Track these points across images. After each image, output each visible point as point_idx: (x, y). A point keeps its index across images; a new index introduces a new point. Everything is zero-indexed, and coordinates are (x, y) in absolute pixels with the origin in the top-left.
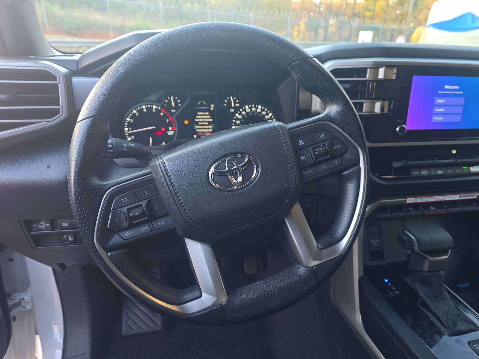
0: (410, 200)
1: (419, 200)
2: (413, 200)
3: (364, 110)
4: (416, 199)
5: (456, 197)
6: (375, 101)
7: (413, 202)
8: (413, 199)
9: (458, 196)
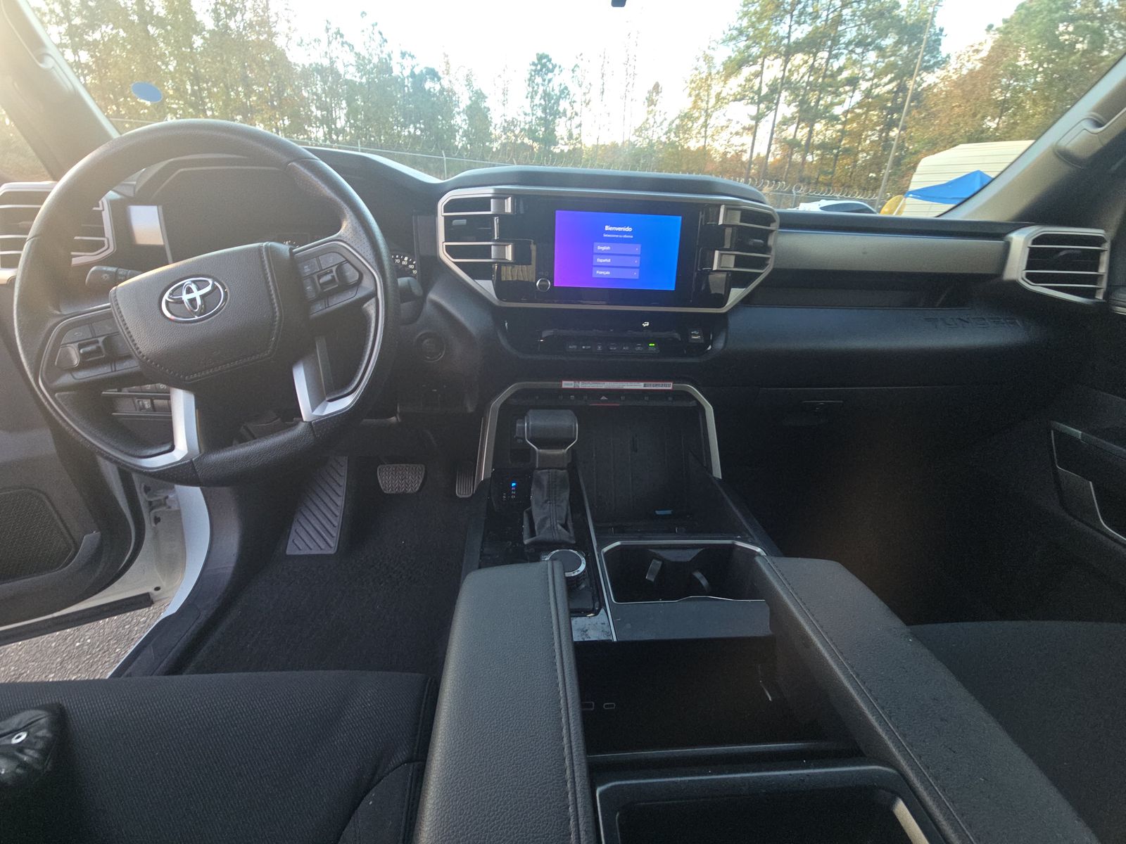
0: (567, 384)
1: (582, 385)
2: (572, 384)
3: (493, 257)
4: (577, 383)
5: (640, 386)
6: (505, 244)
7: (572, 387)
8: (573, 382)
9: (642, 384)
